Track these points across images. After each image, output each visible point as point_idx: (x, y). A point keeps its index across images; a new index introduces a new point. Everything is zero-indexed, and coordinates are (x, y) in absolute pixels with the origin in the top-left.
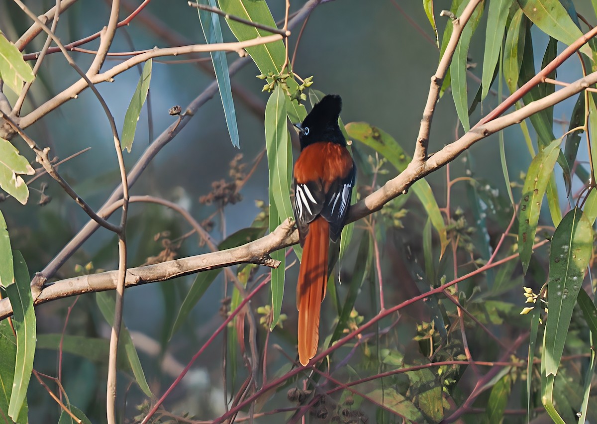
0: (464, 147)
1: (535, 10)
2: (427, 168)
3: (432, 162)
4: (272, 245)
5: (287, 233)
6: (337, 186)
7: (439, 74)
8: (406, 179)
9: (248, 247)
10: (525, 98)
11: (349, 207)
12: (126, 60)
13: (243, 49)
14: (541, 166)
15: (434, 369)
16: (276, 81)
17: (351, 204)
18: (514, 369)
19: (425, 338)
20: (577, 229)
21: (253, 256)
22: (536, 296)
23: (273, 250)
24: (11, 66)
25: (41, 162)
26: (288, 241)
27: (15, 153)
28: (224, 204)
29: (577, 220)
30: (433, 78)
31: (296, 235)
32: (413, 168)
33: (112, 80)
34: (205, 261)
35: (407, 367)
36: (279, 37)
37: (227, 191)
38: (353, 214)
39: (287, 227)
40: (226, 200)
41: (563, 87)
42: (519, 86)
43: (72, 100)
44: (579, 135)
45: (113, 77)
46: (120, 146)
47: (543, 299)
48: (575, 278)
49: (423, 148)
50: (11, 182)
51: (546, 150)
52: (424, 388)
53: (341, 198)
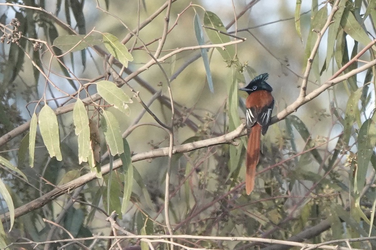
0: (322, 90)
1: (349, 29)
2: (305, 100)
3: (308, 97)
4: (235, 135)
5: (242, 130)
6: (265, 110)
7: (311, 57)
8: (296, 105)
9: (225, 137)
10: (345, 71)
11: (270, 118)
12: (170, 52)
13: (224, 46)
14: (354, 99)
15: (274, 200)
16: (232, 63)
17: (272, 117)
18: (313, 199)
19: (268, 187)
20: (370, 128)
21: (227, 141)
22: (352, 159)
23: (236, 138)
24: (123, 54)
25: (136, 97)
26: (243, 134)
27: (124, 94)
28: (178, 127)
29: (370, 123)
30: (309, 59)
31: (246, 131)
32: (299, 100)
33: (164, 61)
34: (205, 143)
35: (261, 199)
36: (241, 41)
37: (179, 121)
38: (272, 121)
39: (242, 127)
40: (179, 125)
41: (366, 63)
42: (343, 66)
43: (146, 70)
44: (368, 86)
45: (164, 60)
46: (171, 90)
47: (355, 160)
48: (370, 150)
49: (304, 91)
50: (123, 107)
51: (356, 92)
52: (270, 209)
53: (267, 115)
